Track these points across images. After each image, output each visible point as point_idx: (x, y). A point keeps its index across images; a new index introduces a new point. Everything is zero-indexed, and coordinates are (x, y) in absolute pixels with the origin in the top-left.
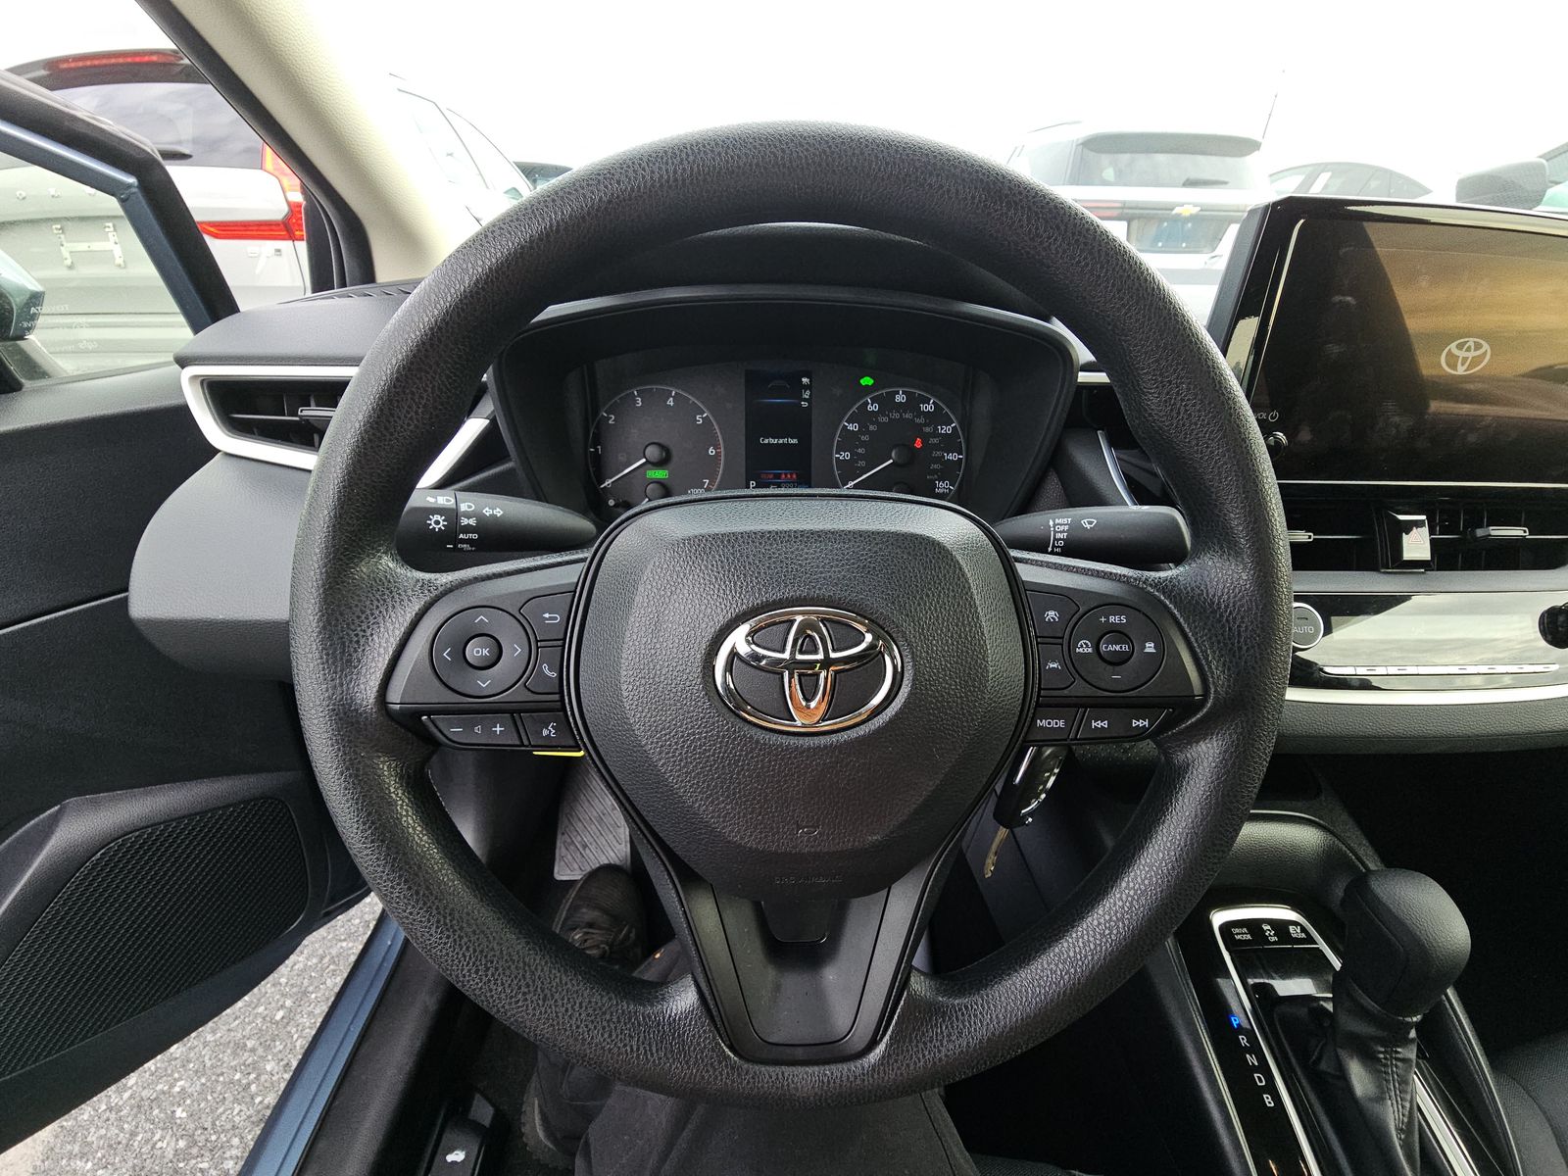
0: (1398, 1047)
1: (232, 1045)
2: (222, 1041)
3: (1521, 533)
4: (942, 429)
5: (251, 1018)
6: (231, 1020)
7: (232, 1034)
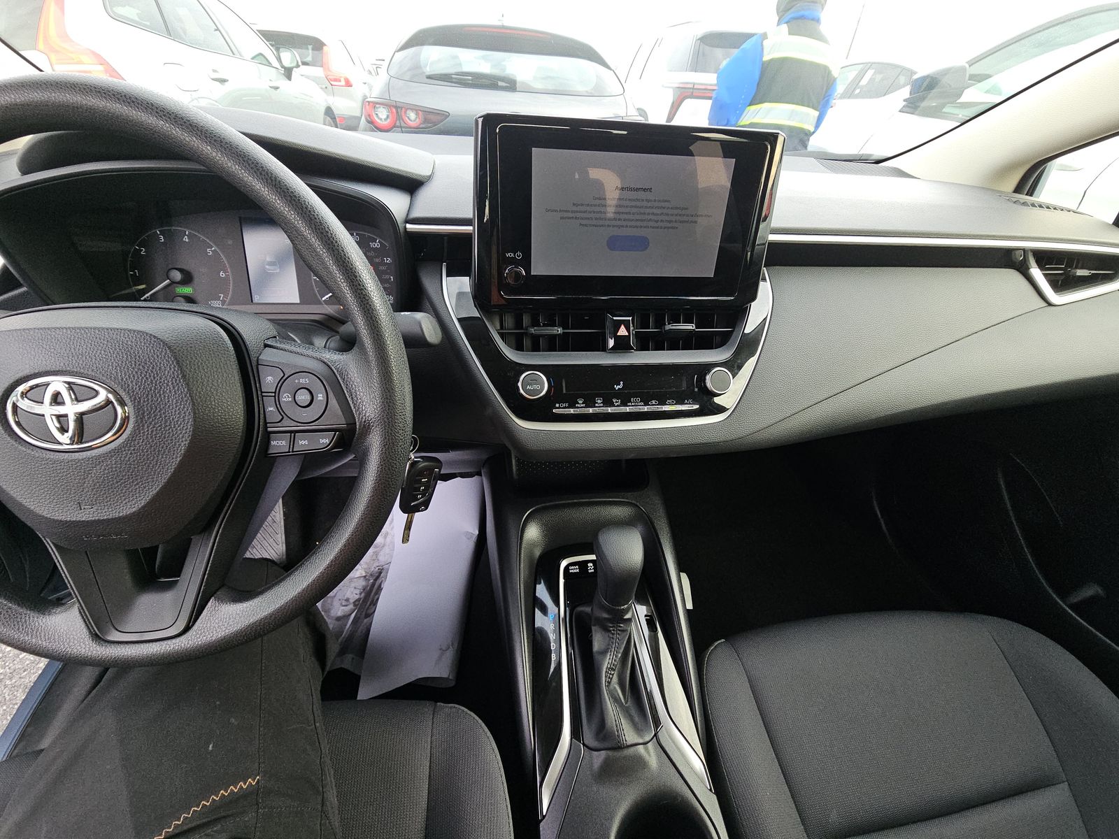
0: (620, 623)
1: (22, 687)
2: (16, 684)
3: (691, 328)
4: (387, 260)
5: (35, 670)
6: (22, 671)
7: (23, 680)
